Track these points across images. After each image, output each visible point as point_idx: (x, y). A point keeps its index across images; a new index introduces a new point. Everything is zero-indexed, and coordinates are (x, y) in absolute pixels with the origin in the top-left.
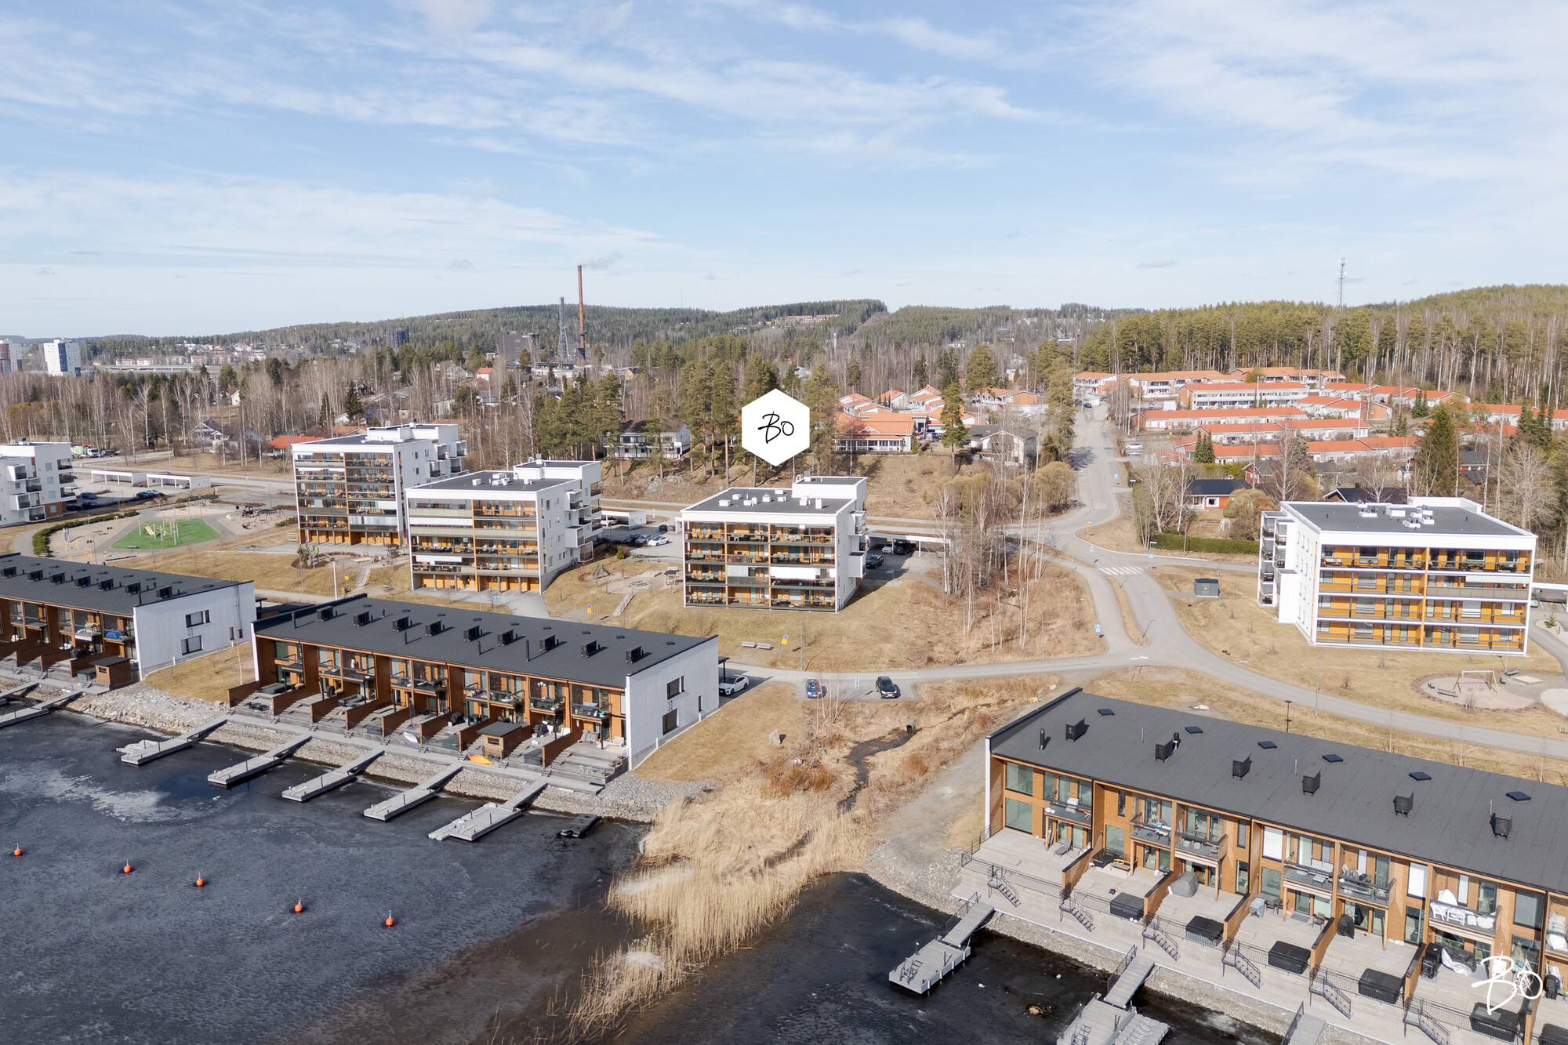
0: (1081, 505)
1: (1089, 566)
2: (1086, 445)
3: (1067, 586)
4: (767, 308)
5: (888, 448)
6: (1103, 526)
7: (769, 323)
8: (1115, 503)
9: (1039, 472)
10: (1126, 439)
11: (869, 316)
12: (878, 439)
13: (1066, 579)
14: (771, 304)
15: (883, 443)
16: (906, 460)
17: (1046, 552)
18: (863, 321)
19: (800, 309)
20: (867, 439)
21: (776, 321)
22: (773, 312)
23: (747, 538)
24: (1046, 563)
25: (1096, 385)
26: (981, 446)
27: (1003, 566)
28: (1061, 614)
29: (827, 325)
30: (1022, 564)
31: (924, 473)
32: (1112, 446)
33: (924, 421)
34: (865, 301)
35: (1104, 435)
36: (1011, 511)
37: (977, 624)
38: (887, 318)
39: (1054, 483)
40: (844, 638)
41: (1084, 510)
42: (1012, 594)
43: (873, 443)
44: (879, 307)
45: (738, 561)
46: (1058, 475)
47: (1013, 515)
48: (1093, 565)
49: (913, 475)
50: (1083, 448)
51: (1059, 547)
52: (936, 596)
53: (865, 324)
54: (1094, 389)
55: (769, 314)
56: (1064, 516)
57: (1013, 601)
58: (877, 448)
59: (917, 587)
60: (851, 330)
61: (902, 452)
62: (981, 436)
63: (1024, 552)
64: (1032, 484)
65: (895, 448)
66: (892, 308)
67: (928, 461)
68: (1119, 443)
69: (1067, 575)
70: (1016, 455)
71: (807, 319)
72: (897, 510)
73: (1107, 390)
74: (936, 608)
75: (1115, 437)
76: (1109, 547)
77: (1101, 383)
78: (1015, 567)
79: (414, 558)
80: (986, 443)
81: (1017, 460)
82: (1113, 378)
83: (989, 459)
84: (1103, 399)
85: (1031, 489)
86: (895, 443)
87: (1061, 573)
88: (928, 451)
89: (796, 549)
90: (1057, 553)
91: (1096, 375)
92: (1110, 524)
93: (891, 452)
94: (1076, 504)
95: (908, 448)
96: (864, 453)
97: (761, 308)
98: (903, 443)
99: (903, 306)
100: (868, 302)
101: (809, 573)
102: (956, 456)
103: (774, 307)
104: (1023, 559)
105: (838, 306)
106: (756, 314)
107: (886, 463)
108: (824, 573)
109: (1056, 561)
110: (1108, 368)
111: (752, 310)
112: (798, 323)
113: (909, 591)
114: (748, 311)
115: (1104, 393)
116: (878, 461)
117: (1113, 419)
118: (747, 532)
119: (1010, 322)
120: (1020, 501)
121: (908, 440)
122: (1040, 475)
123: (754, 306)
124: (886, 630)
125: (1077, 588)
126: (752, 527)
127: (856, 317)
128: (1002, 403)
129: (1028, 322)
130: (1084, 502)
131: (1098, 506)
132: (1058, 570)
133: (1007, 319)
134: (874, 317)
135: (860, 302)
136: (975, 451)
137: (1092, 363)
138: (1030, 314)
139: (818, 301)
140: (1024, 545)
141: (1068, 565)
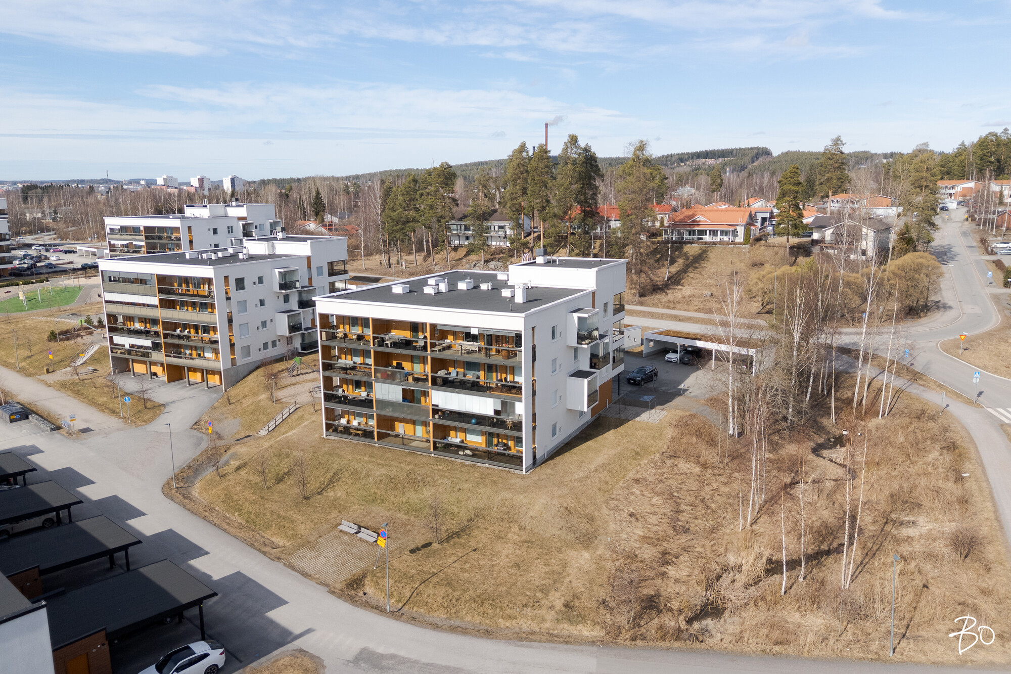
0: (946, 307)
1: (969, 402)
2: (945, 242)
3: (933, 439)
4: (682, 154)
5: (718, 238)
6: (981, 337)
7: (682, 164)
8: (992, 307)
9: (892, 264)
10: (991, 238)
11: (758, 158)
12: (708, 228)
13: (931, 424)
14: (685, 151)
15: (714, 233)
16: (735, 251)
17: (898, 374)
18: (753, 162)
19: (706, 155)
20: (697, 228)
21: (688, 163)
22: (686, 157)
23: (407, 344)
24: (898, 392)
25: (952, 191)
26: (824, 238)
27: (829, 391)
28: (926, 503)
29: (725, 165)
30: (859, 392)
31: (754, 265)
32: (975, 244)
33: (767, 215)
34: (755, 148)
35: (965, 234)
36: (852, 311)
37: (768, 507)
38: (771, 159)
39: (912, 279)
40: (515, 528)
41: (950, 314)
42: (840, 441)
43: (702, 232)
44: (766, 152)
45: (390, 378)
46: (918, 269)
47: (853, 316)
48: (975, 400)
49: (740, 266)
50: (942, 246)
51: (918, 368)
52: (712, 443)
53: (754, 164)
54: (951, 195)
55: (682, 158)
56: (923, 320)
57: (839, 454)
58: (707, 238)
59: (683, 424)
60: (742, 168)
61: (733, 243)
62: (824, 227)
63: (864, 372)
64: (882, 279)
65: (726, 239)
66: (776, 153)
67: (761, 251)
68: (983, 241)
69: (932, 418)
70: (864, 247)
71: (710, 161)
72: (714, 305)
73: (964, 196)
74: (704, 466)
75: (978, 237)
76: (996, 371)
77: (959, 189)
78: (849, 394)
79: (111, 339)
80: (828, 234)
81: (864, 253)
82: (971, 184)
83: (831, 251)
84: (959, 203)
85: (880, 284)
86: (726, 233)
87: (923, 412)
88: (763, 242)
89: (471, 366)
90: (916, 376)
91: (953, 182)
92: (990, 334)
93: (722, 243)
94: (939, 306)
95: (740, 239)
96: (691, 242)
97: (678, 154)
98: (735, 233)
99: (784, 151)
100: (758, 149)
101: (484, 406)
102: (792, 248)
103: (688, 154)
104: (863, 382)
105: (735, 152)
106: (673, 159)
107: (713, 255)
108: (507, 406)
109: (915, 390)
110: (963, 176)
111: (671, 156)
112: (703, 164)
113: (670, 432)
114: (668, 156)
115: (961, 199)
116: (705, 251)
117: (974, 220)
118: (407, 335)
119: (869, 161)
120: (865, 300)
121: (741, 230)
122: (893, 268)
123: (673, 153)
124: (591, 519)
125: (952, 447)
126: (415, 327)
127: (747, 159)
128: (856, 206)
129: (885, 161)
130: (950, 303)
131: (969, 309)
132: (917, 406)
133: (867, 159)
134: (761, 159)
135: (752, 149)
136: (814, 242)
137: (948, 173)
138: (886, 156)
139: (720, 149)
140: (865, 359)
141: (934, 398)
